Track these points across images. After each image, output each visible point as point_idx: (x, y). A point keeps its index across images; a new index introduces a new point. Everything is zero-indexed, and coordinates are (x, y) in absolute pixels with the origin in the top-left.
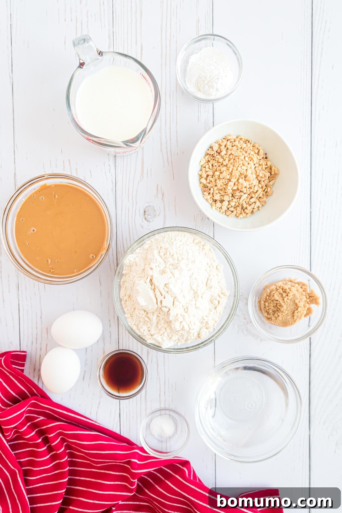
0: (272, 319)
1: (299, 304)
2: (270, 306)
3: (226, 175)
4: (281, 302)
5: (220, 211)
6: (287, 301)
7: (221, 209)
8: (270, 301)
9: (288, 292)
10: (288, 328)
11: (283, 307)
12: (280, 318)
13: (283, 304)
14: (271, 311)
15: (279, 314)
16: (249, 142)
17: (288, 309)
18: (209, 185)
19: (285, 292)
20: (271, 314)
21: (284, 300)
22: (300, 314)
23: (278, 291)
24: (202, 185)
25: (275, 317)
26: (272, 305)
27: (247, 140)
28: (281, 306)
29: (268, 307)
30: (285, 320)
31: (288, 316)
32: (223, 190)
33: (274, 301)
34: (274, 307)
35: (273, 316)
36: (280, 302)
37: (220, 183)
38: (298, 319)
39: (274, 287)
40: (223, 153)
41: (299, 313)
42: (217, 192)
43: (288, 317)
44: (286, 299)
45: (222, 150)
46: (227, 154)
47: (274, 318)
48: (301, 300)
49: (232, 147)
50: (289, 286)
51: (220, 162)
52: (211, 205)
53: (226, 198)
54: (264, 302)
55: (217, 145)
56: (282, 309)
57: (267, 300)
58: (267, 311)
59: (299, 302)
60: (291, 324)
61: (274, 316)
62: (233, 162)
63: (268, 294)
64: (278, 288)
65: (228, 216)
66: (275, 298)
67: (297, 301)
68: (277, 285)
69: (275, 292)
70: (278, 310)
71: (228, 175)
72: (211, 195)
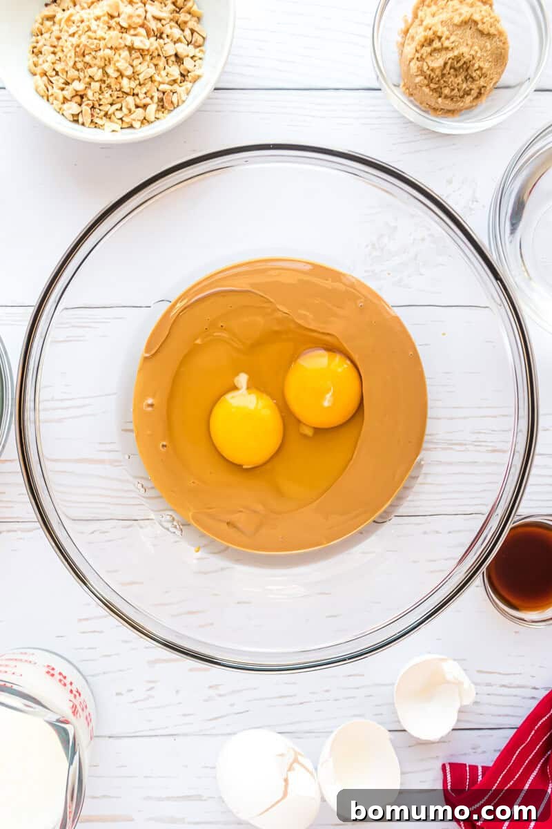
0: (483, 87)
1: (466, 16)
2: (452, 85)
3: (122, 61)
4: (451, 55)
5: (200, 59)
6: (453, 43)
7: (195, 58)
8: (442, 81)
9: (434, 34)
10: (511, 53)
11: (463, 54)
12: (486, 66)
13: (456, 53)
14: (464, 86)
15: (476, 66)
16: (35, 47)
17: (470, 43)
18: (156, 95)
19: (431, 42)
20: (471, 86)
21: (447, 49)
22: (488, 18)
23: (424, 57)
24: (160, 115)
25: (480, 78)
26: (450, 80)
27: (33, 52)
28: (457, 58)
29: (453, 90)
30: (492, 54)
31: (486, 47)
32: (155, 61)
33: (445, 72)
34: (456, 76)
35: (478, 82)
36: (449, 59)
37: (146, 70)
38: (498, 25)
39: (414, 66)
40: (78, 86)
41: (485, 20)
42: (163, 73)
43: (489, 48)
44: (447, 44)
45: (74, 93)
46: (77, 79)
47: (482, 79)
48: (457, 10)
49: (60, 74)
50: (421, 29)
51: (101, 87)
52: (195, 81)
53: (170, 49)
54: (440, 97)
55: (66, 106)
56: (467, 57)
57: (438, 88)
58: (462, 94)
59: (461, 14)
60: (504, 43)
61: (477, 80)
62: (91, 56)
63: (426, 82)
64: (418, 55)
65: (204, 38)
66: (439, 67)
67: (457, 20)
68: (412, 57)
69: (425, 64)
70: (466, 66)
71: (122, 56)
72: (176, 87)
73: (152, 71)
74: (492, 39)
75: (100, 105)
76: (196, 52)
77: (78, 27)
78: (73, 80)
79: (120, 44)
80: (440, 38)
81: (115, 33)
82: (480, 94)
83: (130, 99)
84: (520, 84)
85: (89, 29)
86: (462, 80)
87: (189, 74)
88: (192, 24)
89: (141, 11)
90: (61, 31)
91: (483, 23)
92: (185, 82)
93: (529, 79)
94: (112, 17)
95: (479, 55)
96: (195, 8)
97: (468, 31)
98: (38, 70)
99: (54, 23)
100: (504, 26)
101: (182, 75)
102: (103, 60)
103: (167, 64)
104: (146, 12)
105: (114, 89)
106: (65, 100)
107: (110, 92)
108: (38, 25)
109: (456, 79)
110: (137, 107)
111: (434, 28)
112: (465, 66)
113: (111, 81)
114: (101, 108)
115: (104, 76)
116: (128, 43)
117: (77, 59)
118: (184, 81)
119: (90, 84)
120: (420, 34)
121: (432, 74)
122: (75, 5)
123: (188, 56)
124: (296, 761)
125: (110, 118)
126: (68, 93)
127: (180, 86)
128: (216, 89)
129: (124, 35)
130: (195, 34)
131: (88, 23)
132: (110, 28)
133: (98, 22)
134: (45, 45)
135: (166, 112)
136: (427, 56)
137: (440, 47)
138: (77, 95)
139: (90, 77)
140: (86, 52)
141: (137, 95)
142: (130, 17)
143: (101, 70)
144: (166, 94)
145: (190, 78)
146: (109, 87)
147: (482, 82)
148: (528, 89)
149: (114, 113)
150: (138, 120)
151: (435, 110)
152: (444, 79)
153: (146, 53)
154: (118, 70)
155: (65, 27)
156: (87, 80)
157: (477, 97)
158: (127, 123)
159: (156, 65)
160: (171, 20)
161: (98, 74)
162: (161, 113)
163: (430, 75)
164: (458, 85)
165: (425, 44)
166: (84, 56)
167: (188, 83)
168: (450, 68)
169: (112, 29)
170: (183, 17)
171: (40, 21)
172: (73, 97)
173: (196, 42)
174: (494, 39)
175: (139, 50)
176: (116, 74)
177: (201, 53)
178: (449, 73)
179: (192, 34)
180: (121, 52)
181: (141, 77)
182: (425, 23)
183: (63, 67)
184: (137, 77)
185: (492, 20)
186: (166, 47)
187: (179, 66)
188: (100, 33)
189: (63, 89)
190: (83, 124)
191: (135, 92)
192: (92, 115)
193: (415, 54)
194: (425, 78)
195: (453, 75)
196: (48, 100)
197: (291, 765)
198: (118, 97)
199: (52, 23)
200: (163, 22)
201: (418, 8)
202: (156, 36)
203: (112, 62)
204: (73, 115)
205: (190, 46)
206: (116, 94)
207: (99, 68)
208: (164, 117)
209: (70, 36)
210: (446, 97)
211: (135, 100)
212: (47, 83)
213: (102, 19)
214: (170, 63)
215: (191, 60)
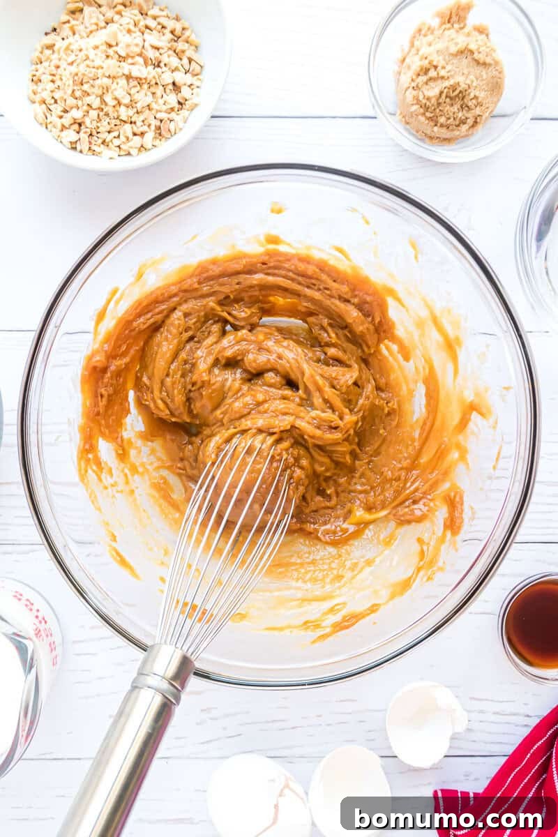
0: (479, 116)
1: (461, 46)
2: (448, 114)
3: (120, 89)
4: (447, 84)
5: (198, 87)
6: (448, 72)
7: (192, 87)
8: (438, 110)
9: (430, 63)
10: (508, 83)
11: (458, 83)
12: (482, 95)
13: (452, 82)
14: (460, 115)
15: (472, 95)
16: (34, 76)
17: (466, 72)
18: (154, 123)
19: (426, 71)
20: (467, 115)
21: (443, 78)
22: (484, 48)
23: (420, 86)
24: (157, 142)
25: (476, 107)
26: (446, 109)
27: (32, 80)
28: (453, 87)
29: (449, 118)
30: (488, 83)
31: (482, 76)
32: (153, 89)
33: (441, 101)
34: (452, 105)
35: (473, 111)
36: (445, 88)
37: (143, 98)
38: (494, 55)
39: (410, 94)
40: (76, 114)
41: (481, 50)
42: (161, 101)
43: (485, 77)
44: (443, 73)
45: (72, 121)
46: (75, 107)
47: (478, 108)
48: (453, 39)
49: (58, 102)
50: (416, 59)
51: (98, 115)
52: (192, 110)
53: (168, 78)
54: (436, 125)
55: (65, 133)
56: (463, 86)
57: (434, 116)
58: (457, 123)
59: (457, 44)
60: (500, 73)
61: (472, 109)
62: (89, 85)
63: (422, 110)
64: (414, 84)
65: (201, 67)
66: (435, 96)
67: (454, 49)
68: (408, 85)
69: (421, 93)
70: (462, 95)
71: (119, 85)
72: (173, 115)
73: (149, 99)
74: (488, 69)
75: (98, 133)
76: (194, 80)
77: (77, 56)
78: (72, 108)
79: (118, 72)
80: (436, 67)
81: (113, 62)
82: (476, 122)
83: (128, 127)
84: (515, 114)
85: (87, 58)
86: (458, 109)
87: (187, 102)
88: (190, 52)
89: (139, 41)
90: (60, 59)
91: (479, 53)
92: (183, 111)
93: (525, 107)
94: (110, 46)
95: (474, 84)
96: (193, 38)
97: (464, 60)
98: (38, 98)
99: (54, 51)
100: (500, 55)
101: (180, 103)
102: (101, 89)
103: (165, 92)
104: (144, 41)
105: (112, 117)
106: (63, 128)
107: (108, 120)
108: (37, 54)
109: (451, 109)
110: (135, 134)
111: (429, 58)
112: (460, 95)
113: (109, 109)
114: (98, 135)
115: (102, 104)
116: (126, 72)
117: (75, 88)
118: (181, 109)
119: (88, 112)
120: (416, 63)
121: (428, 103)
122: (74, 34)
123: (185, 84)
124: (287, 786)
125: (108, 146)
126: (67, 120)
127: (178, 114)
128: (212, 117)
129: (122, 63)
130: (193, 62)
131: (86, 52)
132: (108, 57)
133: (96, 52)
134: (44, 73)
135: (163, 139)
136: (422, 85)
137: (436, 76)
138: (75, 123)
139: (88, 105)
140: (84, 81)
141: (135, 123)
142: (128, 46)
143: (99, 99)
144: (163, 122)
145: (187, 106)
146: (107, 115)
147: (478, 111)
148: (524, 117)
149: (111, 141)
150: (136, 148)
151: (431, 138)
152: (440, 108)
153: (144, 81)
154: (116, 99)
155: (64, 56)
156: (85, 108)
157: (473, 126)
158: (125, 150)
159: (154, 94)
160: (170, 49)
161: (96, 103)
162: (158, 141)
163: (426, 104)
164: (454, 113)
165: (421, 74)
166: (82, 85)
167: (185, 111)
168: (447, 97)
169: (110, 58)
170: (181, 46)
171: (40, 49)
172: (71, 124)
173: (193, 70)
174: (490, 69)
175: (137, 78)
176: (115, 103)
177: (199, 81)
178: (445, 102)
179: (190, 63)
180: (119, 80)
181: (139, 106)
182: (420, 53)
183: (62, 95)
184: (134, 105)
185: (488, 50)
186: (163, 76)
187: (177, 94)
188: (98, 63)
189: (61, 117)
190: (81, 152)
191: (133, 120)
192: (90, 143)
193: (410, 84)
194: (421, 107)
195: (449, 104)
196: (47, 128)
197: (282, 791)
198: (116, 125)
199: (51, 52)
200: (161, 51)
201: (414, 37)
202: (154, 65)
203: (110, 91)
204: (71, 142)
205: (188, 74)
206: (114, 122)
207: (97, 96)
208: (162, 145)
209: (69, 64)
210: (442, 126)
211: (132, 128)
212: (46, 111)
213: (101, 47)
214: (168, 91)
215: (188, 88)
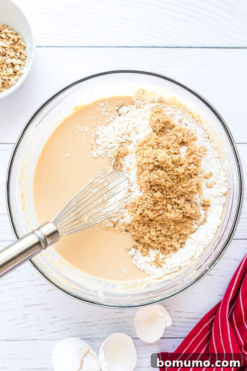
5: (24, 65)
7: (21, 65)
18: (1, 81)
24: (3, 89)
32: (1, 66)
42: (5, 71)
52: (20, 76)
53: (9, 61)
65: (26, 57)
72: (11, 78)
76: (22, 62)
87: (17, 72)
88: (21, 50)
96: (22, 43)
101: (14, 73)
103: (8, 67)
118: (15, 75)
123: (17, 64)
127: (13, 77)
130: (22, 54)
135: (6, 88)
144: (6, 81)
145: (18, 74)
159: (2, 68)
160: (11, 48)
167: (17, 76)
170: (16, 47)
173: (22, 58)
177: (24, 63)
186: (7, 60)
187: (13, 68)
200: (6, 49)
202: (3, 55)
205: (19, 60)
208: (5, 91)
214: (9, 67)
215: (19, 66)
